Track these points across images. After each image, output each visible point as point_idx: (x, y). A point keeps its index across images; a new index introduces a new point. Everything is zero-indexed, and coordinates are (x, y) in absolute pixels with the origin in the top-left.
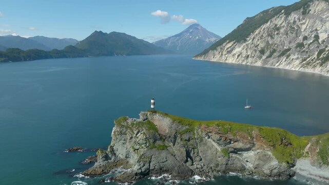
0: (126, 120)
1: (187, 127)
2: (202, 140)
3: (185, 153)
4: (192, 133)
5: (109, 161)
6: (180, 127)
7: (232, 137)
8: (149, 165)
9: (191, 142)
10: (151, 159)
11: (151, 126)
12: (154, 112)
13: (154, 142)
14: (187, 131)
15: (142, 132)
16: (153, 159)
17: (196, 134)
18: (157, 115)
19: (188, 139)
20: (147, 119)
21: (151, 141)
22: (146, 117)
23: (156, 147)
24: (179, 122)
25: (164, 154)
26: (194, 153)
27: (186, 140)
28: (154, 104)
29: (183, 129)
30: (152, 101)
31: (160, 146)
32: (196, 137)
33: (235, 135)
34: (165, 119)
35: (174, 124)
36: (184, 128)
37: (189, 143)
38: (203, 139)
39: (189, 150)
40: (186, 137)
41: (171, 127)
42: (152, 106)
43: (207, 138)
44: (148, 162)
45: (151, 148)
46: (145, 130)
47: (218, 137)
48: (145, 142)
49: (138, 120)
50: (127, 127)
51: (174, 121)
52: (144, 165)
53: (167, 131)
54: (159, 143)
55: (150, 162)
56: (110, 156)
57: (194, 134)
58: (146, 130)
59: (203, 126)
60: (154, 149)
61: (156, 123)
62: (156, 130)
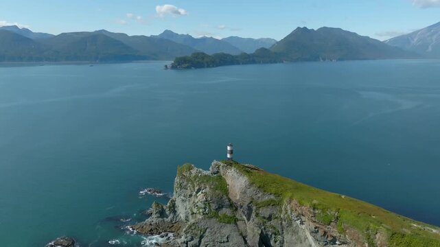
0: (190, 169)
1: (272, 197)
2: (290, 224)
3: (259, 237)
4: (278, 208)
5: (165, 219)
6: (259, 195)
7: (336, 234)
8: (200, 242)
9: (273, 222)
10: (204, 233)
11: (220, 185)
12: (230, 163)
13: (220, 207)
14: (268, 204)
15: (204, 191)
16: (207, 234)
17: (284, 212)
18: (233, 170)
19: (267, 216)
20: (218, 172)
21: (214, 206)
22: (216, 170)
23: (217, 217)
24: (259, 187)
25: (228, 230)
26: (276, 242)
27: (264, 218)
28: (231, 152)
29: (264, 200)
30: (229, 148)
31: (225, 216)
32: (282, 216)
33: (343, 231)
34: (241, 178)
35: (252, 189)
36: (266, 198)
37: (268, 224)
38: (293, 222)
39: (267, 235)
40: (265, 212)
41: (245, 192)
42: (229, 156)
43: (298, 222)
44: (199, 236)
45: (211, 218)
46: (208, 189)
47: (312, 226)
48: (203, 206)
49: (205, 173)
50: (189, 180)
51: (251, 184)
52: (192, 239)
53: (238, 198)
54: (226, 211)
55: (201, 237)
56: (167, 213)
57: (281, 211)
58: (210, 188)
59: (294, 202)
60: (214, 220)
61: (229, 181)
62: (226, 192)
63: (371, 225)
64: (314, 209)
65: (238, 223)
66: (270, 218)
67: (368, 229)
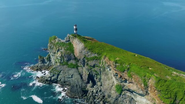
0: (55, 38)
1: (96, 55)
2: (104, 70)
3: (87, 76)
4: (99, 61)
5: (45, 64)
6: (89, 54)
7: (127, 78)
8: (58, 77)
9: (96, 69)
10: (60, 73)
11: (70, 48)
12: (75, 36)
13: (69, 60)
14: (93, 59)
15: (61, 51)
16: (61, 73)
17: (101, 63)
18: (76, 40)
19: (92, 65)
20: (69, 41)
21: (66, 59)
22: (68, 40)
23: (67, 64)
24: (89, 50)
25: (72, 71)
26: (97, 79)
27: (91, 66)
28: (76, 29)
29: (91, 56)
30: (75, 27)
31: (72, 64)
32: (100, 65)
33: (131, 76)
34: (80, 44)
35: (85, 50)
36: (93, 56)
37: (93, 69)
38: (106, 69)
39: (92, 75)
40: (92, 63)
41: (81, 52)
42: (75, 32)
43: (108, 69)
44: (57, 74)
45: (63, 65)
46: (63, 50)
47: (115, 72)
48: (60, 59)
49: (62, 41)
50: (54, 45)
51: (85, 48)
52: (53, 76)
53: (78, 55)
54: (73, 62)
55: (58, 75)
57: (100, 63)
58: (64, 49)
59: (107, 58)
60: (65, 66)
61: (74, 46)
62: (73, 51)
63: (147, 74)
64: (116, 63)
65: (79, 68)
66: (94, 66)
67: (145, 76)
